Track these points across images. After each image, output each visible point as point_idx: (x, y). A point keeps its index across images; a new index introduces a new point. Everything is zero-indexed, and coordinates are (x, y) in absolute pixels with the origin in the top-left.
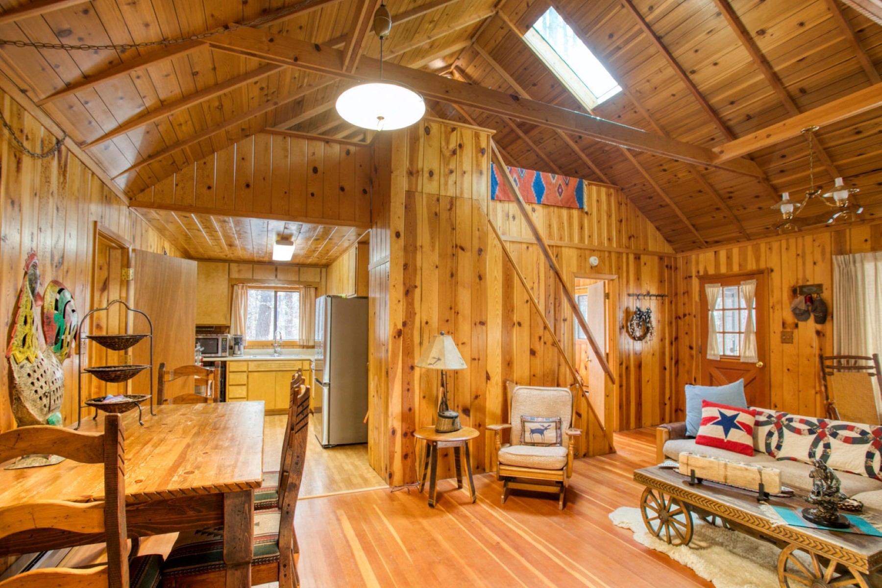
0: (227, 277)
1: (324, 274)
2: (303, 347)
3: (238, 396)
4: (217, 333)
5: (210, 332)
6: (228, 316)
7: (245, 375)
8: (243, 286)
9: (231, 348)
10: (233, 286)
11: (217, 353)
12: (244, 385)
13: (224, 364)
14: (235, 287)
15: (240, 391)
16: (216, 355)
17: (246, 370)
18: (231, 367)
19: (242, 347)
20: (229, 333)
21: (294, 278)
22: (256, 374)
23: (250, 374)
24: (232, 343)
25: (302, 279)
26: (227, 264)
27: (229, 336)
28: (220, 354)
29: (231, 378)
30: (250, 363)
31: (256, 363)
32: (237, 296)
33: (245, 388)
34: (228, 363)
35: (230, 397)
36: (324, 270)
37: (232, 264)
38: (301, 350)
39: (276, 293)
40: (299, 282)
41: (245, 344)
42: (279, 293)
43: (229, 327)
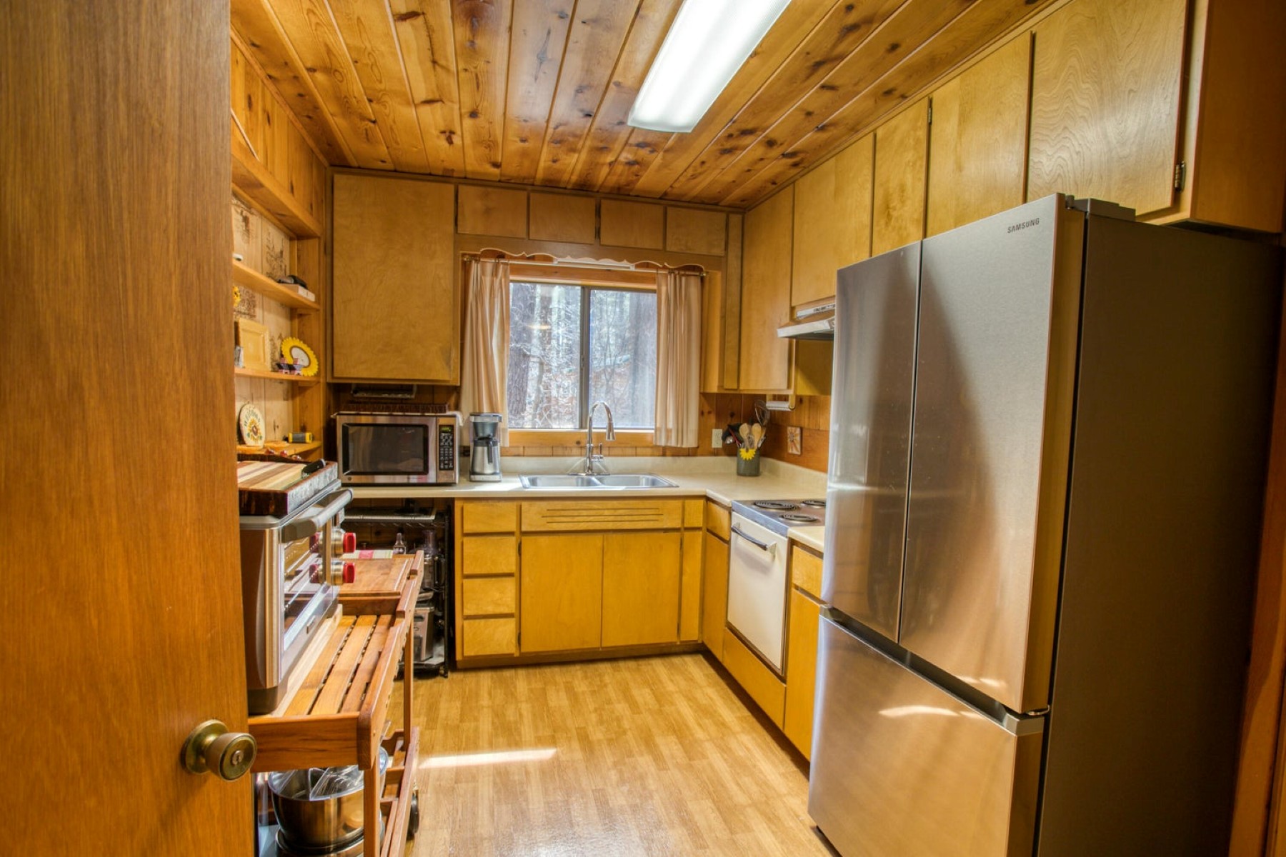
0: (451, 228)
1: (735, 232)
2: (664, 452)
3: (490, 610)
4: (422, 408)
5: (404, 406)
6: (455, 354)
7: (512, 541)
8: (496, 267)
9: (465, 452)
10: (466, 268)
11: (425, 471)
12: (510, 575)
13: (446, 509)
14: (475, 268)
15: (497, 595)
16: (423, 479)
17: (512, 527)
18: (468, 519)
19: (497, 450)
20: (457, 407)
21: (648, 241)
22: (544, 540)
23: (525, 540)
24: (468, 440)
25: (671, 247)
26: (451, 188)
27: (460, 419)
28: (432, 477)
29: (470, 555)
30: (525, 505)
31: (544, 504)
32: (479, 295)
33: (510, 585)
34: (458, 505)
35: (467, 612)
36: (736, 219)
37: (464, 189)
38: (659, 460)
39: (586, 291)
40: (662, 253)
41: (504, 441)
42: (597, 295)
43: (456, 390)
